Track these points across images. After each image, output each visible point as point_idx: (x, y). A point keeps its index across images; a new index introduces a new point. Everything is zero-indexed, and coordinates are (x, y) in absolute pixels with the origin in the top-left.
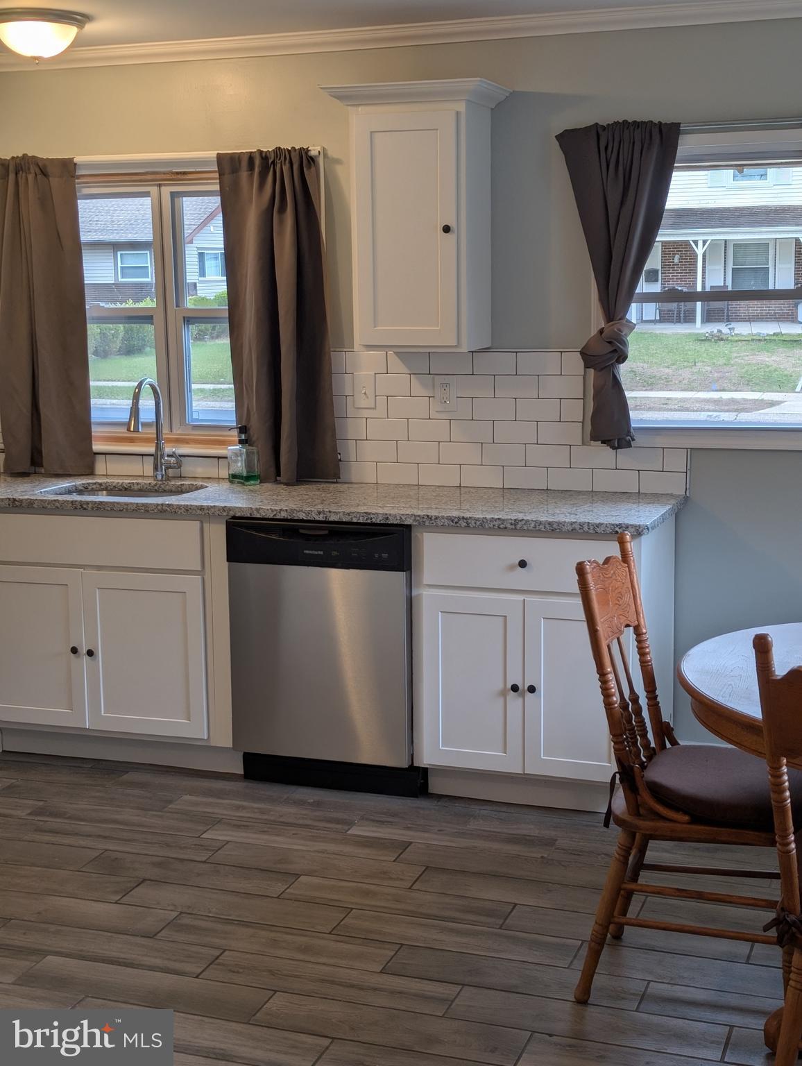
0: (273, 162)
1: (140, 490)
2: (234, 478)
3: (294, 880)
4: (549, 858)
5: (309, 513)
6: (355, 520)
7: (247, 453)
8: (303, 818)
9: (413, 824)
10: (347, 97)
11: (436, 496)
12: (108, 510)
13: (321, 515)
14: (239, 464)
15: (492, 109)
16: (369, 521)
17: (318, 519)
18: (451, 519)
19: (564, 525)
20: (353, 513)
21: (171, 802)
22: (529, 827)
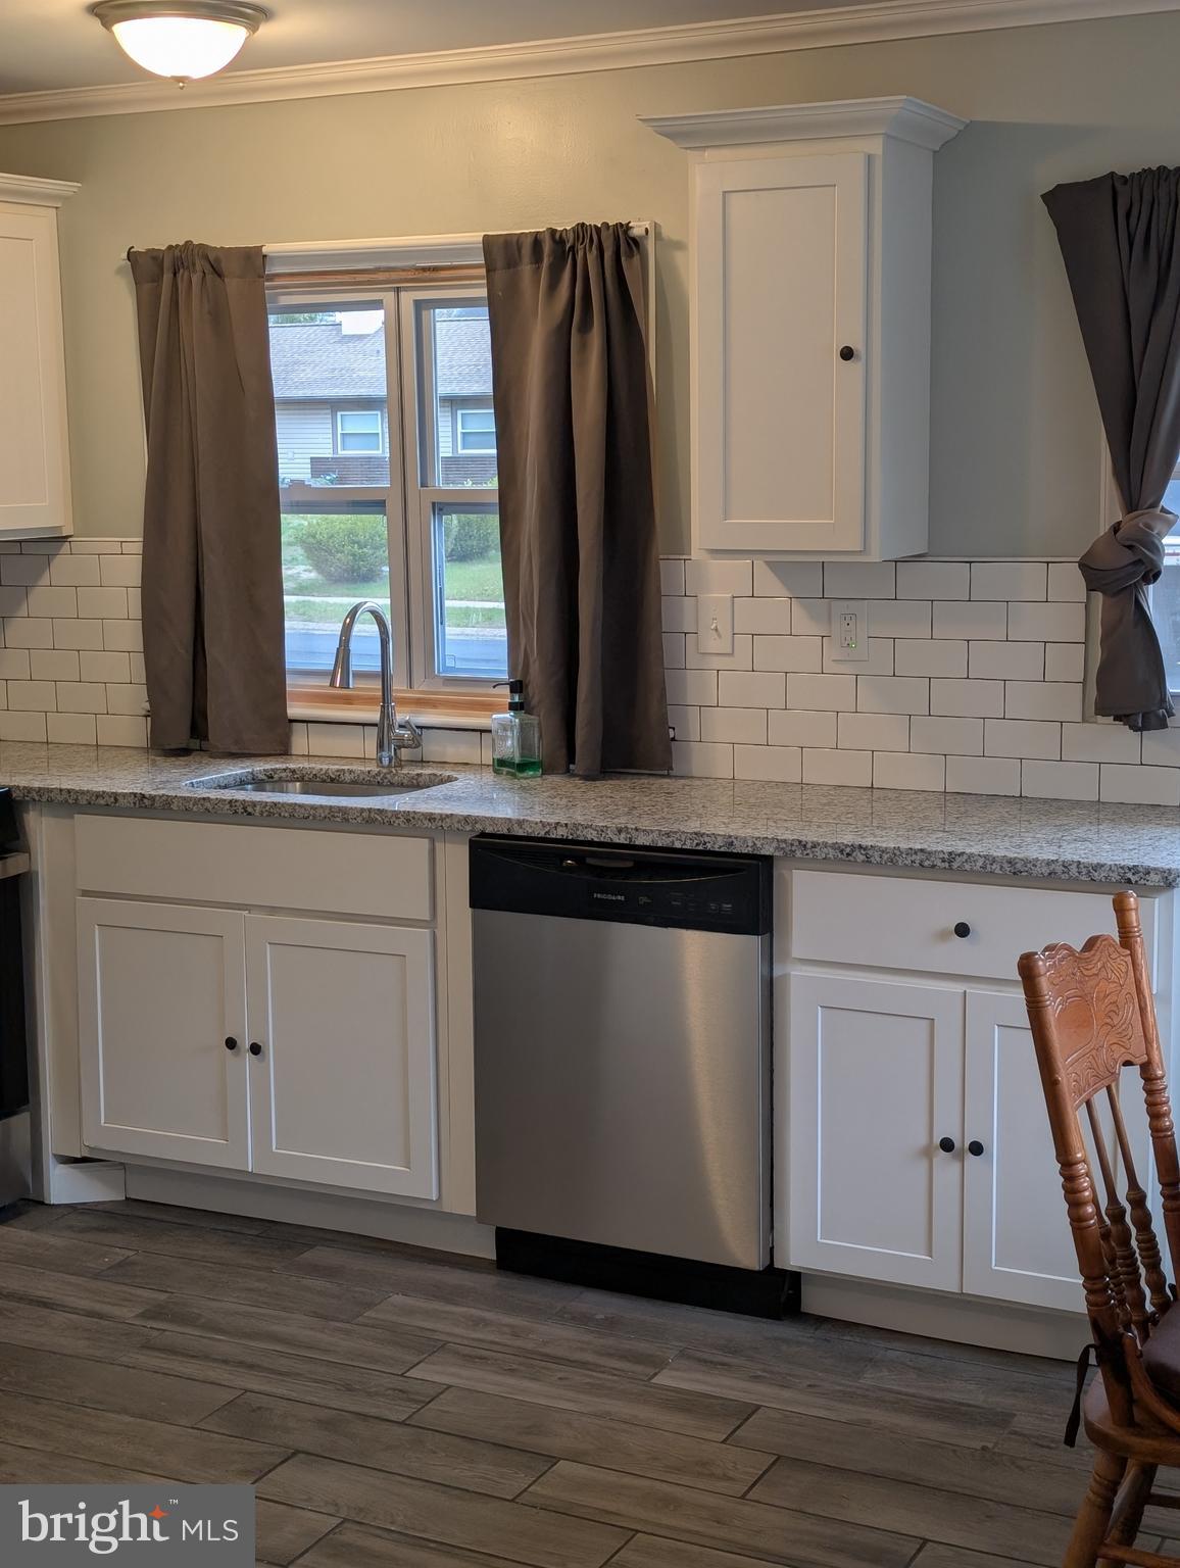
0: (572, 248)
1: (354, 782)
2: (501, 764)
3: (546, 1468)
4: (996, 1450)
5: (603, 829)
6: (678, 845)
7: (521, 725)
8: (582, 1350)
9: (764, 1371)
10: (687, 134)
11: (825, 805)
12: (284, 817)
13: (623, 835)
14: (509, 743)
15: (935, 152)
16: (700, 848)
17: (618, 841)
18: (839, 848)
19: (1034, 865)
20: (676, 833)
21: (369, 1306)
22: (967, 1388)
